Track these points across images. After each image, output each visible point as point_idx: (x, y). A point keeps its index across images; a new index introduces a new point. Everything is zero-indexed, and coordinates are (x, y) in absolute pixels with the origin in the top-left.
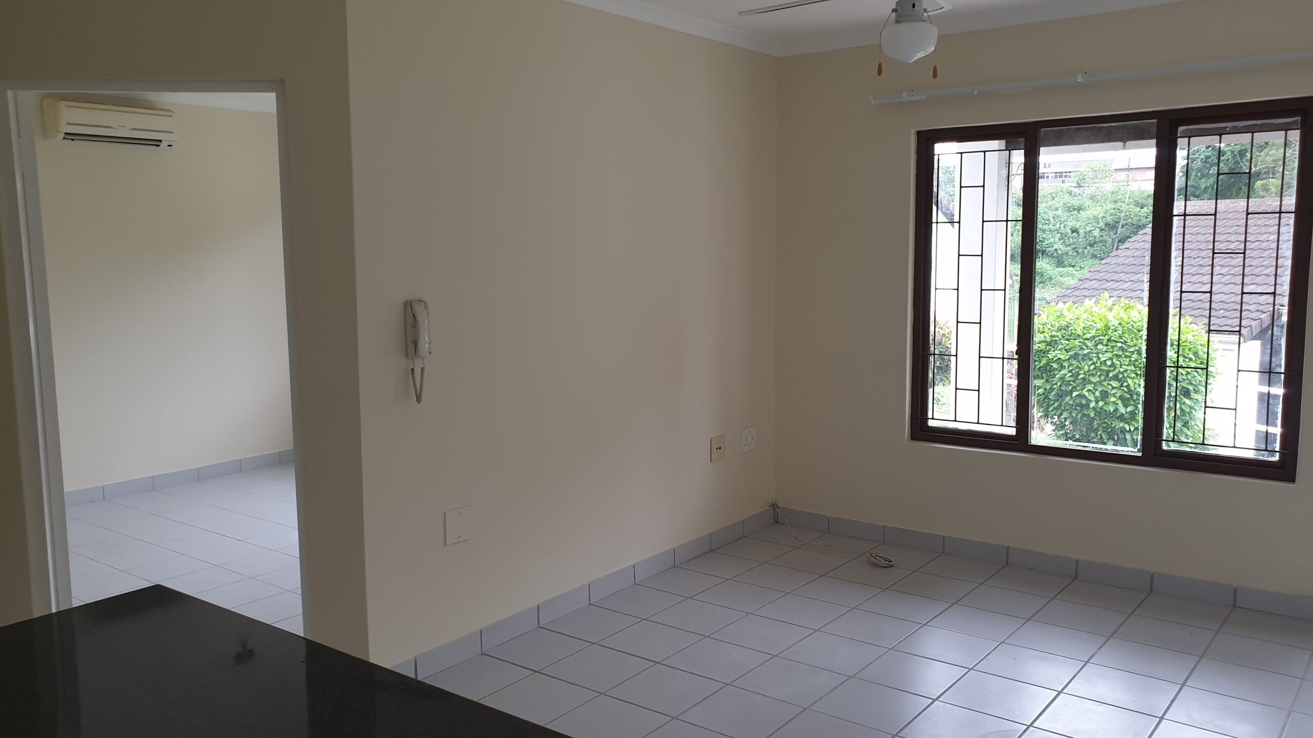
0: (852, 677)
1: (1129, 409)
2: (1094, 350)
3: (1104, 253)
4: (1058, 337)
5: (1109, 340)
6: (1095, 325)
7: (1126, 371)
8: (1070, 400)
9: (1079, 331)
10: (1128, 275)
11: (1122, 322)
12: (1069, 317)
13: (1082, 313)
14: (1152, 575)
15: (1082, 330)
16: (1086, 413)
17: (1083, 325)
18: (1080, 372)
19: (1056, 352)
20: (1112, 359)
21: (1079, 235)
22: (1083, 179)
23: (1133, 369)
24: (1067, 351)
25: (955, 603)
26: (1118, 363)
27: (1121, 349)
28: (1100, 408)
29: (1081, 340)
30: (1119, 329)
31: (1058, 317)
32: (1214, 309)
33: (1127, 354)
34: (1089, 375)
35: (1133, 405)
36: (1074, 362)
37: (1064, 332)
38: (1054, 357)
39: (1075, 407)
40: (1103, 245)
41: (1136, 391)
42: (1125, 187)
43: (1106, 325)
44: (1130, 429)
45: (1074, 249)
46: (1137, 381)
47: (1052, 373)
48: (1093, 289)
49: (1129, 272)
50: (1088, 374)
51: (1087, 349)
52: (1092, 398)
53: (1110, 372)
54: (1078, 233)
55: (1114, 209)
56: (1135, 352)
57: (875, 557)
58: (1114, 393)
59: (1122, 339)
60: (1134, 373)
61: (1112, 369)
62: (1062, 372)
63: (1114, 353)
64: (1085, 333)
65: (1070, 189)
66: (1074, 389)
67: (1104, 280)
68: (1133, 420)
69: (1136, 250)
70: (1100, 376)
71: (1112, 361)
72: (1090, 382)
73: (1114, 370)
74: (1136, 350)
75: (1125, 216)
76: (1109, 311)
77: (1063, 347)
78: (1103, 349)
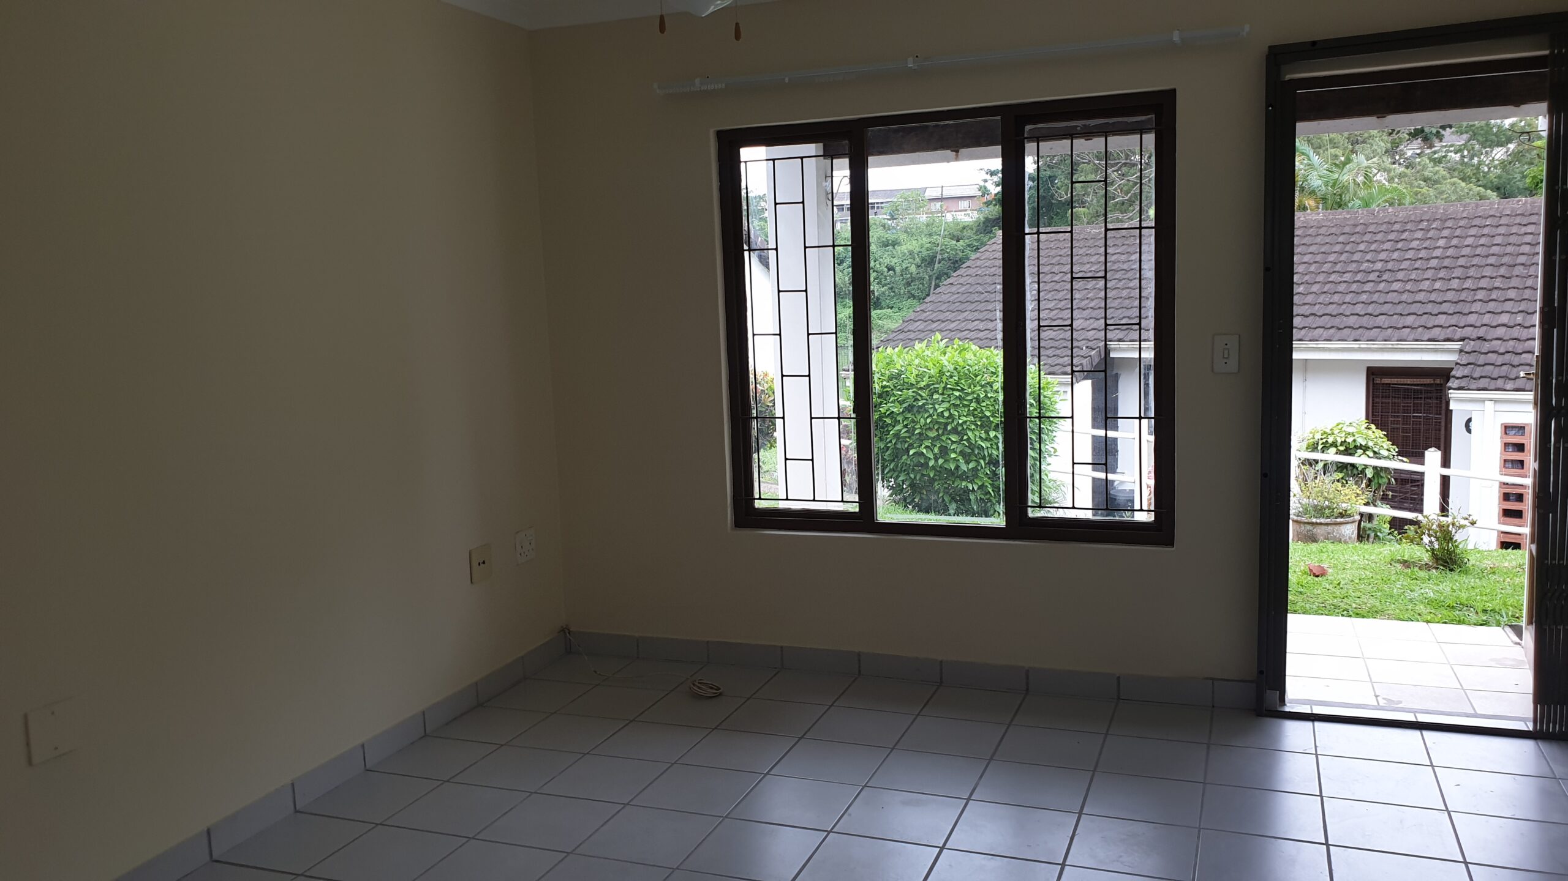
0: (677, 868)
1: (971, 465)
2: (929, 400)
3: (922, 293)
4: (890, 388)
5: (945, 388)
6: (929, 371)
7: (965, 422)
8: (907, 460)
9: (913, 380)
10: (954, 314)
11: (957, 367)
12: (899, 364)
13: (913, 358)
14: (1027, 672)
15: (915, 377)
16: (925, 473)
17: (915, 372)
18: (916, 427)
19: (888, 404)
20: (949, 410)
21: (895, 273)
22: (896, 210)
23: (973, 419)
24: (901, 403)
25: (802, 737)
26: (956, 413)
27: (960, 398)
28: (941, 467)
29: (915, 390)
30: (955, 374)
31: (888, 364)
32: (1044, 347)
33: (965, 402)
34: (926, 430)
35: (975, 460)
36: (909, 415)
37: (896, 381)
38: (887, 411)
39: (913, 467)
40: (921, 284)
41: (977, 445)
42: (940, 218)
43: (940, 371)
44: (973, 488)
45: (891, 288)
46: (977, 433)
47: (886, 429)
48: (919, 331)
49: (955, 310)
50: (925, 428)
51: (922, 399)
52: (930, 455)
53: (948, 425)
54: (894, 271)
55: (930, 243)
56: (974, 400)
57: (699, 685)
58: (954, 449)
59: (959, 386)
60: (974, 425)
61: (950, 420)
62: (897, 428)
63: (951, 403)
64: (919, 382)
65: (883, 221)
66: (911, 446)
67: (929, 320)
68: (976, 478)
69: (960, 286)
70: (937, 430)
71: (950, 412)
72: (928, 438)
73: (953, 422)
74: (975, 398)
75: (941, 250)
76: (942, 355)
77: (896, 398)
78: (939, 398)
